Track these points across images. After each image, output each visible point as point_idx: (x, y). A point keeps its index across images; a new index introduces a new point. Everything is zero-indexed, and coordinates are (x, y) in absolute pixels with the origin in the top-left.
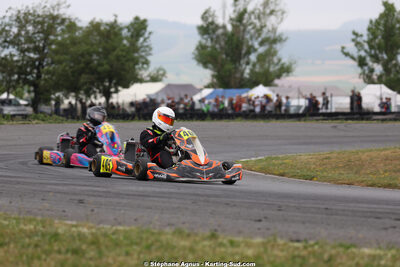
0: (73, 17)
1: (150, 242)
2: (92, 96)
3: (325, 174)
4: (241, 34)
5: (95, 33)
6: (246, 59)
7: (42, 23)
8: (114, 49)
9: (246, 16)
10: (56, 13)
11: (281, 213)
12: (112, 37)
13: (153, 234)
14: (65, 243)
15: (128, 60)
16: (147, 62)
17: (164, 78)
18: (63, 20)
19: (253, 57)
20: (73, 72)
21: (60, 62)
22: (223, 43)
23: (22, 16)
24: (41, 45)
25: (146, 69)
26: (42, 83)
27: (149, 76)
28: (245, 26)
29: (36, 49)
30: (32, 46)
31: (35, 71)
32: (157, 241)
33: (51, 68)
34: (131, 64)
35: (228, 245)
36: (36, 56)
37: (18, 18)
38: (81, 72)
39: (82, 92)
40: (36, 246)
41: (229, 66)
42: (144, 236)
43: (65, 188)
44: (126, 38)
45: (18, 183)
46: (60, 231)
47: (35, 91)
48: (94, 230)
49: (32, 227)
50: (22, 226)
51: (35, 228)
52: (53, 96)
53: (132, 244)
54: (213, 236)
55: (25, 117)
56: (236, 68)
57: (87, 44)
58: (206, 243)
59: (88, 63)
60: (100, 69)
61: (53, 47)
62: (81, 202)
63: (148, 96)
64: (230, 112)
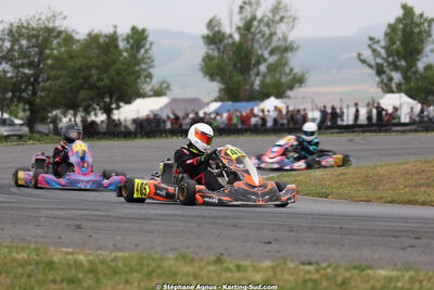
0: (70, 29)
1: (150, 268)
2: (93, 113)
3: (341, 191)
4: (250, 43)
5: (93, 46)
6: (256, 70)
7: (37, 37)
8: (114, 62)
9: (255, 23)
10: (51, 25)
11: (292, 234)
12: (112, 49)
13: (154, 260)
14: (60, 272)
15: (129, 74)
16: (150, 76)
17: (168, 92)
18: (60, 33)
19: (263, 68)
20: (71, 88)
21: (56, 78)
22: (231, 53)
23: (14, 29)
24: (36, 60)
25: (149, 83)
26: (38, 100)
27: (151, 90)
28: (254, 34)
29: (31, 65)
30: (26, 61)
31: (31, 88)
32: (159, 267)
33: (47, 84)
34: (133, 78)
35: (235, 269)
36: (31, 72)
37: (11, 31)
38: (80, 88)
39: (81, 109)
40: (29, 276)
41: (238, 78)
42: (145, 262)
43: (62, 213)
44: (126, 50)
45: (12, 208)
46: (55, 259)
47: (30, 109)
48: (91, 258)
49: (25, 256)
50: (14, 255)
51: (29, 255)
52: (50, 115)
53: (132, 271)
54: (219, 261)
55: (20, 137)
56: (245, 80)
57: (86, 58)
58: (212, 268)
59: (86, 78)
60: (100, 84)
61: (49, 61)
62: (78, 227)
63: (152, 111)
64: (240, 126)
